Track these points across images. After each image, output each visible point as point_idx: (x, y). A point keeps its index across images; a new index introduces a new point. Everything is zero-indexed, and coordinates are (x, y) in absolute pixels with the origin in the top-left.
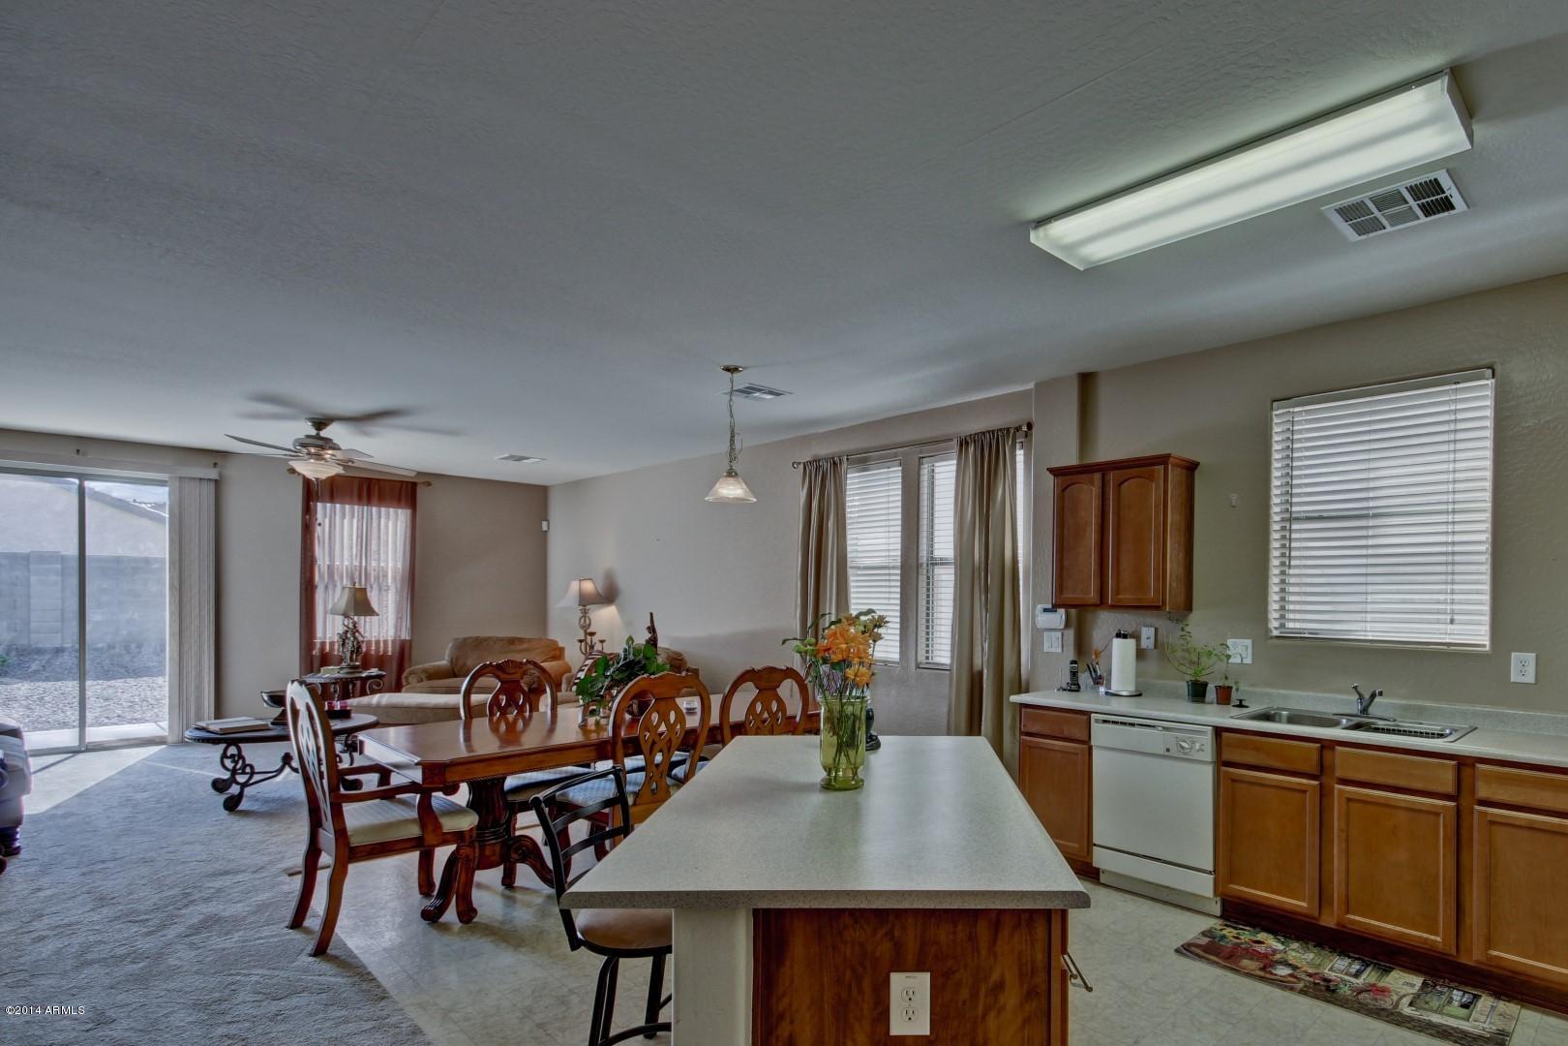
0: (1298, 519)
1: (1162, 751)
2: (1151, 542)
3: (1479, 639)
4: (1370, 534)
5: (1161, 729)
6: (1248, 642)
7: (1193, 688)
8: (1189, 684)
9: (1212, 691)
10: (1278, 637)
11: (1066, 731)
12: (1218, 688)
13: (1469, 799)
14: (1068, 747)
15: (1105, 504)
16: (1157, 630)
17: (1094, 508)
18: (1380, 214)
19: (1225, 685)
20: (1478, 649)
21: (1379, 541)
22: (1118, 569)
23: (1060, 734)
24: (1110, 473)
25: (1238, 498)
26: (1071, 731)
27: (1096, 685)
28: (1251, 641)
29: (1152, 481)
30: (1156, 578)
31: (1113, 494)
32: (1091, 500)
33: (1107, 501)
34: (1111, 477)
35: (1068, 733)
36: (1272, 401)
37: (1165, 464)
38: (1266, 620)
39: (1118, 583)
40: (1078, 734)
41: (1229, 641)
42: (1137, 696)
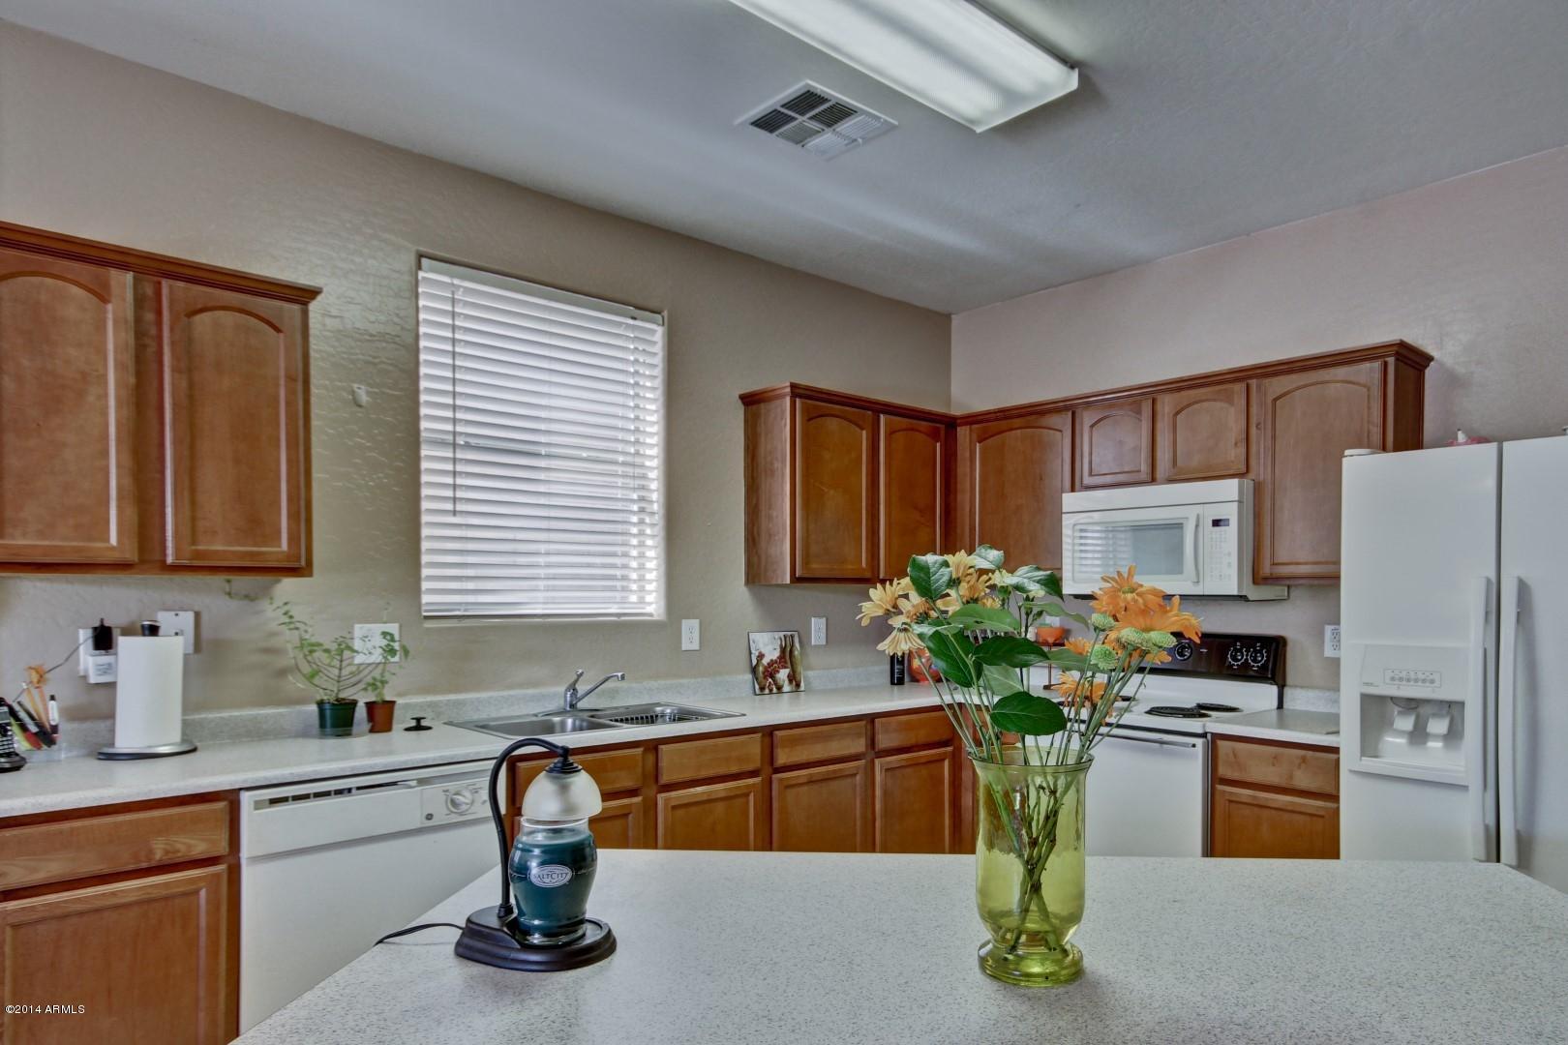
0: (468, 446)
2: (278, 446)
3: (654, 606)
4: (542, 476)
5: (414, 783)
6: (393, 628)
7: (328, 713)
8: (314, 708)
9: (361, 712)
10: (426, 617)
11: (159, 852)
12: (370, 706)
13: (768, 770)
14: (166, 885)
15: (145, 346)
16: (197, 615)
17: (111, 346)
18: (803, 120)
19: (378, 699)
20: (656, 618)
21: (554, 489)
22: (193, 490)
23: (141, 861)
24: (160, 283)
25: (368, 393)
26: (179, 846)
27: (39, 748)
28: (397, 625)
29: (278, 330)
30: (294, 516)
31: (172, 329)
32: (101, 327)
33: (147, 341)
34: (165, 291)
35: (167, 852)
36: (420, 256)
37: (305, 304)
38: (417, 592)
39: (194, 519)
40: (199, 848)
41: (357, 627)
42: (194, 750)
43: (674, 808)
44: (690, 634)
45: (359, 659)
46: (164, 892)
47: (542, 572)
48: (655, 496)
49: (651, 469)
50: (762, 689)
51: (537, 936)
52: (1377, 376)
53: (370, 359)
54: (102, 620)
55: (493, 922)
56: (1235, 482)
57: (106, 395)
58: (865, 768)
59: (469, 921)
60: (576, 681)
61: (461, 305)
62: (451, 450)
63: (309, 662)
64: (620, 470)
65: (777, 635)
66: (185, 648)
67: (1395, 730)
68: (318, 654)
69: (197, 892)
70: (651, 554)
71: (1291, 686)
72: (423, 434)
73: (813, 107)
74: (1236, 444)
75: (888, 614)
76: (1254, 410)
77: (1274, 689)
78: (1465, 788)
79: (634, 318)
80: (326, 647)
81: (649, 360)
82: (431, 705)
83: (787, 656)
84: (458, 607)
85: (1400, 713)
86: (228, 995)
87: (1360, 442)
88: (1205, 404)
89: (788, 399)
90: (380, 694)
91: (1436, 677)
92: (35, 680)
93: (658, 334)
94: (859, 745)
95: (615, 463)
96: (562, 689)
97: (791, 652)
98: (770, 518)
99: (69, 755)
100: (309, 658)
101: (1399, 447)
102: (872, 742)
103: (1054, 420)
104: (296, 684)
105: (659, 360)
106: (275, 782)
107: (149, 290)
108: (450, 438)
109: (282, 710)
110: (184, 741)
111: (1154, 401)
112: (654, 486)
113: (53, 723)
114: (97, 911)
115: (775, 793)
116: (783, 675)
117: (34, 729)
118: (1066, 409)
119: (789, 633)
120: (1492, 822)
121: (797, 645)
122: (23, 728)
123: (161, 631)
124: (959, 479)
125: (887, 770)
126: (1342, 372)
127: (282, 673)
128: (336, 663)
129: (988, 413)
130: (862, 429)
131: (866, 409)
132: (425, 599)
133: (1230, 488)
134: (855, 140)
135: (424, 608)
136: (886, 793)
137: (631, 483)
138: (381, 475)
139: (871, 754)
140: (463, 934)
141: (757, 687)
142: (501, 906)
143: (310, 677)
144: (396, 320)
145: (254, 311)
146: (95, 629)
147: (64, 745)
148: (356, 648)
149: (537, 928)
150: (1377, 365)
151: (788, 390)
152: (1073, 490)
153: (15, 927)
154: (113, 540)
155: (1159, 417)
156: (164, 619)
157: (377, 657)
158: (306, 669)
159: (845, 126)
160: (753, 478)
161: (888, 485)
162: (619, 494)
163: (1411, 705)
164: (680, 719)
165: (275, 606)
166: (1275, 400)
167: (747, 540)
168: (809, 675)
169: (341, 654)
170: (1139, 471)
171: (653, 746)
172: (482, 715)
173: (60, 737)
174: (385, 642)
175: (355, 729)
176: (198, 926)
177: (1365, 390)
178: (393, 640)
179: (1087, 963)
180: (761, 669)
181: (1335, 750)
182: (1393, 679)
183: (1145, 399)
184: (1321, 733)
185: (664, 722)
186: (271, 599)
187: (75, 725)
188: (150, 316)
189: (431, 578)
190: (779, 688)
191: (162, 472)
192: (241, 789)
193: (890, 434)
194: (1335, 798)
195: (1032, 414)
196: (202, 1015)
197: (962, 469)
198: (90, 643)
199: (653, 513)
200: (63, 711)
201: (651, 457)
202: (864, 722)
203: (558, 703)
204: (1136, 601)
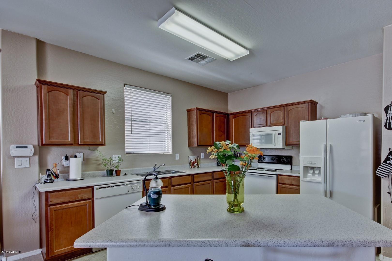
0: (134, 121)
1: (126, 192)
2: (99, 122)
3: (170, 151)
4: (148, 126)
5: (125, 185)
6: (120, 156)
7: (108, 172)
8: (106, 171)
9: (114, 172)
10: (126, 154)
11: (80, 197)
12: (116, 171)
13: (192, 183)
14: (81, 203)
15: (75, 103)
16: (84, 154)
17: (69, 104)
18: (198, 59)
19: (118, 169)
20: (170, 153)
21: (151, 129)
22: (83, 130)
23: (76, 199)
24: (77, 91)
25: (115, 111)
26: (83, 196)
27: (56, 179)
28: (121, 155)
29: (99, 100)
30: (102, 135)
31: (80, 100)
32: (67, 100)
33: (75, 102)
34: (78, 93)
35: (81, 197)
36: (125, 84)
37: (104, 95)
38: (124, 149)
39: (84, 136)
40: (87, 197)
41: (113, 156)
42: (84, 179)
43: (175, 190)
44: (177, 157)
45: (114, 162)
46: (81, 205)
47: (148, 145)
48: (170, 130)
49: (170, 125)
50: (191, 167)
51: (152, 206)
52: (308, 106)
53: (115, 104)
54: (66, 155)
55: (145, 204)
56: (282, 126)
57: (68, 113)
58: (212, 182)
59: (141, 204)
60: (155, 166)
61: (132, 93)
62: (131, 121)
63: (104, 162)
64: (163, 125)
65: (194, 157)
66: (82, 160)
67: (310, 173)
68: (106, 161)
69: (86, 205)
70: (169, 141)
71: (293, 165)
72: (125, 118)
73: (200, 56)
74: (282, 119)
75: (211, 152)
76: (285, 113)
77: (290, 166)
78: (321, 183)
79: (166, 95)
80: (108, 159)
81: (169, 103)
82: (127, 170)
83: (196, 161)
84: (132, 152)
85: (310, 169)
86: (92, 224)
87: (305, 119)
88: (276, 111)
89: (196, 110)
90: (118, 168)
91: (316, 163)
92: (55, 166)
93: (170, 98)
94: (210, 178)
95: (162, 123)
96: (152, 167)
97: (197, 160)
98: (193, 134)
99: (61, 180)
100: (105, 162)
101: (312, 120)
102: (213, 177)
103: (248, 114)
104: (102, 166)
105: (170, 103)
106: (100, 185)
107: (75, 93)
108: (130, 119)
109: (99, 172)
110: (82, 177)
111: (267, 110)
112: (170, 128)
113: (58, 174)
114: (69, 208)
115: (194, 187)
116: (196, 164)
117: (55, 175)
118: (250, 112)
119: (197, 156)
120: (326, 190)
121: (198, 158)
122: (53, 175)
123: (77, 157)
124: (230, 125)
125: (216, 183)
126: (301, 105)
127: (100, 164)
128: (110, 162)
129: (235, 113)
130: (211, 116)
131: (211, 113)
132: (126, 150)
133: (281, 127)
134: (208, 62)
135: (126, 152)
136: (216, 187)
137: (165, 127)
138: (117, 126)
139: (213, 180)
140: (140, 207)
141: (190, 167)
142: (146, 202)
143: (105, 165)
144: (120, 96)
145: (94, 96)
146: (65, 156)
147: (60, 178)
148: (113, 160)
149: (152, 205)
150: (307, 104)
151: (196, 109)
152: (252, 128)
153: (55, 211)
154: (69, 140)
155: (268, 114)
156: (78, 154)
157: (117, 161)
158: (104, 164)
159: (206, 60)
160: (189, 126)
161: (216, 127)
162: (163, 129)
163: (312, 168)
164: (175, 173)
165: (98, 152)
166: (289, 111)
167: (188, 138)
168: (201, 165)
169: (111, 161)
170: (264, 124)
171: (170, 178)
172: (137, 173)
173: (60, 177)
174: (119, 159)
175: (113, 175)
176: (87, 211)
177: (305, 109)
178: (120, 158)
179: (245, 209)
180: (191, 163)
181: (299, 177)
182: (309, 163)
183: (265, 111)
184: (297, 174)
185: (172, 173)
186: (97, 150)
187: (62, 174)
188: (75, 98)
189: (127, 146)
190: (195, 167)
191: (78, 127)
192: (94, 186)
193: (216, 117)
194: (299, 186)
195: (244, 113)
196: (88, 227)
197: (230, 124)
198: (64, 159)
199: (170, 133)
200: (60, 172)
201: (169, 122)
202: (211, 173)
203: (152, 170)
204: (252, 149)
